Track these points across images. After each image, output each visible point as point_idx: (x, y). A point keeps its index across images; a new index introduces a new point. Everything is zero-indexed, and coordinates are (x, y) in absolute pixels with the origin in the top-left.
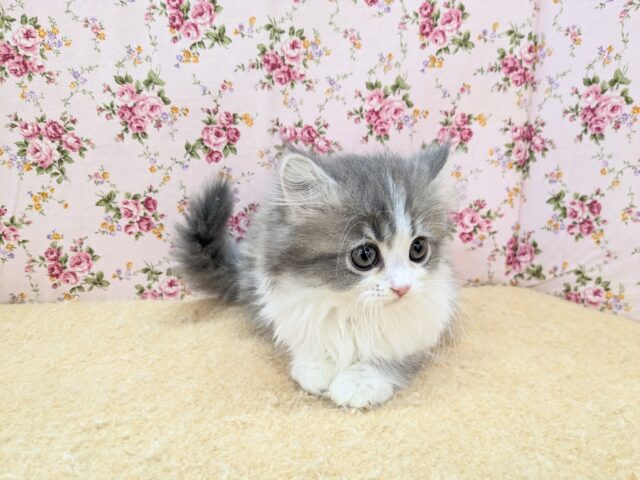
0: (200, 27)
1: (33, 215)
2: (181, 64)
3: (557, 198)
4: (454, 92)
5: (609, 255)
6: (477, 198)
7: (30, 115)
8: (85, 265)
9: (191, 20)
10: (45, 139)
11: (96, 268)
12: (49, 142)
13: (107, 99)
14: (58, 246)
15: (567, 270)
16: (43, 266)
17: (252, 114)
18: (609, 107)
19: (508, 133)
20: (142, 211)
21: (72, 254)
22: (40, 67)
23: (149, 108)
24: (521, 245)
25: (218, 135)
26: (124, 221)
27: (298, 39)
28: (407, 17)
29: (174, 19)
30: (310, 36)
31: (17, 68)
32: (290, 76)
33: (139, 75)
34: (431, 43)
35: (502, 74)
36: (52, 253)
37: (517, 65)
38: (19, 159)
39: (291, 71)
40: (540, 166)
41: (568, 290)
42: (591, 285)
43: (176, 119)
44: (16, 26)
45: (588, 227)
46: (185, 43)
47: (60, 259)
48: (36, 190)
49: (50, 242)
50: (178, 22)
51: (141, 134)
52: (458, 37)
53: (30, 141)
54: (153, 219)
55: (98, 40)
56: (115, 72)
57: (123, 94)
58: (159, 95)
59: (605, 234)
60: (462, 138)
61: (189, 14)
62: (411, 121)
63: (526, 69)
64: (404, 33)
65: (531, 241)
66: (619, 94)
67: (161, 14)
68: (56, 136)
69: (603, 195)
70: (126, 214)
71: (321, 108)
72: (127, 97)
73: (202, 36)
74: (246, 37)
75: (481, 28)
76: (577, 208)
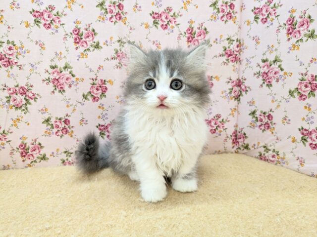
0: (88, 42)
1: (13, 129)
2: (79, 59)
3: (253, 113)
5: (277, 139)
6: (217, 114)
7: (11, 84)
8: (37, 151)
9: (84, 39)
10: (18, 95)
11: (42, 152)
12: (20, 96)
13: (47, 76)
14: (25, 142)
15: (260, 146)
16: (18, 152)
17: (113, 80)
18: (274, 72)
19: (230, 83)
20: (63, 125)
21: (31, 146)
22: (16, 63)
23: (65, 79)
24: (239, 134)
25: (97, 89)
26: (55, 130)
28: (181, 34)
29: (76, 39)
31: (6, 63)
33: (61, 65)
34: (192, 45)
35: (225, 58)
36: (22, 146)
37: (232, 53)
38: (7, 104)
40: (245, 98)
41: (261, 155)
42: (271, 153)
43: (78, 83)
44: (5, 45)
45: (267, 126)
46: (81, 50)
47: (26, 148)
48: (15, 117)
49: (21, 141)
50: (78, 41)
51: (62, 91)
53: (12, 96)
54: (68, 129)
55: (42, 50)
56: (50, 63)
57: (54, 73)
58: (70, 73)
59: (275, 129)
61: (83, 37)
63: (236, 55)
64: (180, 41)
65: (243, 132)
66: (277, 66)
67: (70, 37)
68: (24, 93)
69: (273, 112)
70: (56, 127)
72: (55, 74)
73: (89, 46)
74: (109, 46)
75: (215, 38)
76: (262, 117)
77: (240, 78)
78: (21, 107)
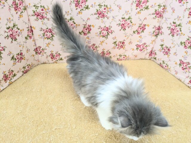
0: (82, 6)
1: (47, 48)
2: (78, 15)
3: (162, 45)
4: (142, 19)
5: (169, 60)
6: (144, 42)
7: (44, 28)
8: (58, 57)
9: (80, 4)
10: (48, 32)
11: (61, 57)
14: (53, 53)
15: (161, 60)
16: (49, 57)
17: (94, 25)
18: (177, 30)
19: (154, 29)
21: (55, 55)
22: (46, 17)
23: (71, 25)
24: (153, 52)
25: (86, 30)
27: (106, 7)
28: (133, 2)
29: (76, 4)
30: (109, 7)
31: (41, 18)
32: (103, 16)
33: (68, 18)
34: (139, 8)
36: (51, 55)
37: (159, 13)
38: (43, 37)
39: (104, 15)
40: (160, 37)
41: (160, 64)
42: (165, 64)
43: (77, 27)
44: (39, 8)
45: (167, 53)
46: (79, 10)
47: (53, 56)
48: (47, 43)
49: (51, 52)
52: (145, 7)
53: (45, 33)
58: (73, 22)
59: (170, 56)
60: (143, 29)
61: (80, 3)
62: (131, 26)
63: (161, 14)
64: (132, 6)
65: (155, 52)
66: (179, 28)
67: (73, 3)
68: (51, 32)
71: (110, 23)
73: (83, 8)
74: (93, 7)
75: (152, 5)
76: (166, 49)
77: (160, 26)
78: (50, 38)
